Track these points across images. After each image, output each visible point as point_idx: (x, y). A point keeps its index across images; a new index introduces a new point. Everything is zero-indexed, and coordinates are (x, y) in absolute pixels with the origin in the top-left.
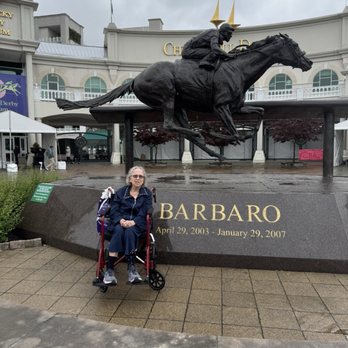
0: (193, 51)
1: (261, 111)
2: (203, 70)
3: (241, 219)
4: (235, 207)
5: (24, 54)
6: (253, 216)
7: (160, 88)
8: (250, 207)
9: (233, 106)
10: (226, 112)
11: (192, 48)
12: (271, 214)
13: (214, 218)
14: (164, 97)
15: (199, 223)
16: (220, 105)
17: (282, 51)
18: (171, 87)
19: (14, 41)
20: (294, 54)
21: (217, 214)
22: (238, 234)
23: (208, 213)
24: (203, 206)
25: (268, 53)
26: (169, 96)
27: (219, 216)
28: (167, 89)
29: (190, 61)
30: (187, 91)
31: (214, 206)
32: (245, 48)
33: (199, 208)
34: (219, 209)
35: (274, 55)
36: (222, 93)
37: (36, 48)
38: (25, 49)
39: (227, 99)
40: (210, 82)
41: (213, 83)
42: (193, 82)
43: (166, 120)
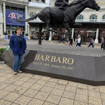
0: (58, 3)
1: (81, 25)
2: (60, 10)
3: (60, 62)
4: (59, 58)
5: (25, 6)
6: (64, 61)
7: (45, 16)
8: (64, 58)
9: (70, 23)
10: (67, 25)
11: (58, 2)
12: (70, 61)
13: (51, 61)
14: (47, 18)
15: (47, 62)
16: (65, 22)
17: (89, 3)
18: (49, 15)
19: (22, 2)
20: (93, 4)
21: (53, 59)
22: (58, 67)
23: (50, 59)
24: (49, 57)
25: (84, 4)
26: (48, 18)
27: (53, 60)
28: (47, 16)
29: (57, 6)
30: (54, 17)
31: (52, 57)
32: (76, 2)
33: (48, 57)
34: (54, 58)
35: (86, 5)
36: (66, 18)
37: (28, 4)
38: (25, 4)
39: (68, 20)
40: (62, 14)
41: (63, 14)
42: (56, 14)
43: (47, 27)
